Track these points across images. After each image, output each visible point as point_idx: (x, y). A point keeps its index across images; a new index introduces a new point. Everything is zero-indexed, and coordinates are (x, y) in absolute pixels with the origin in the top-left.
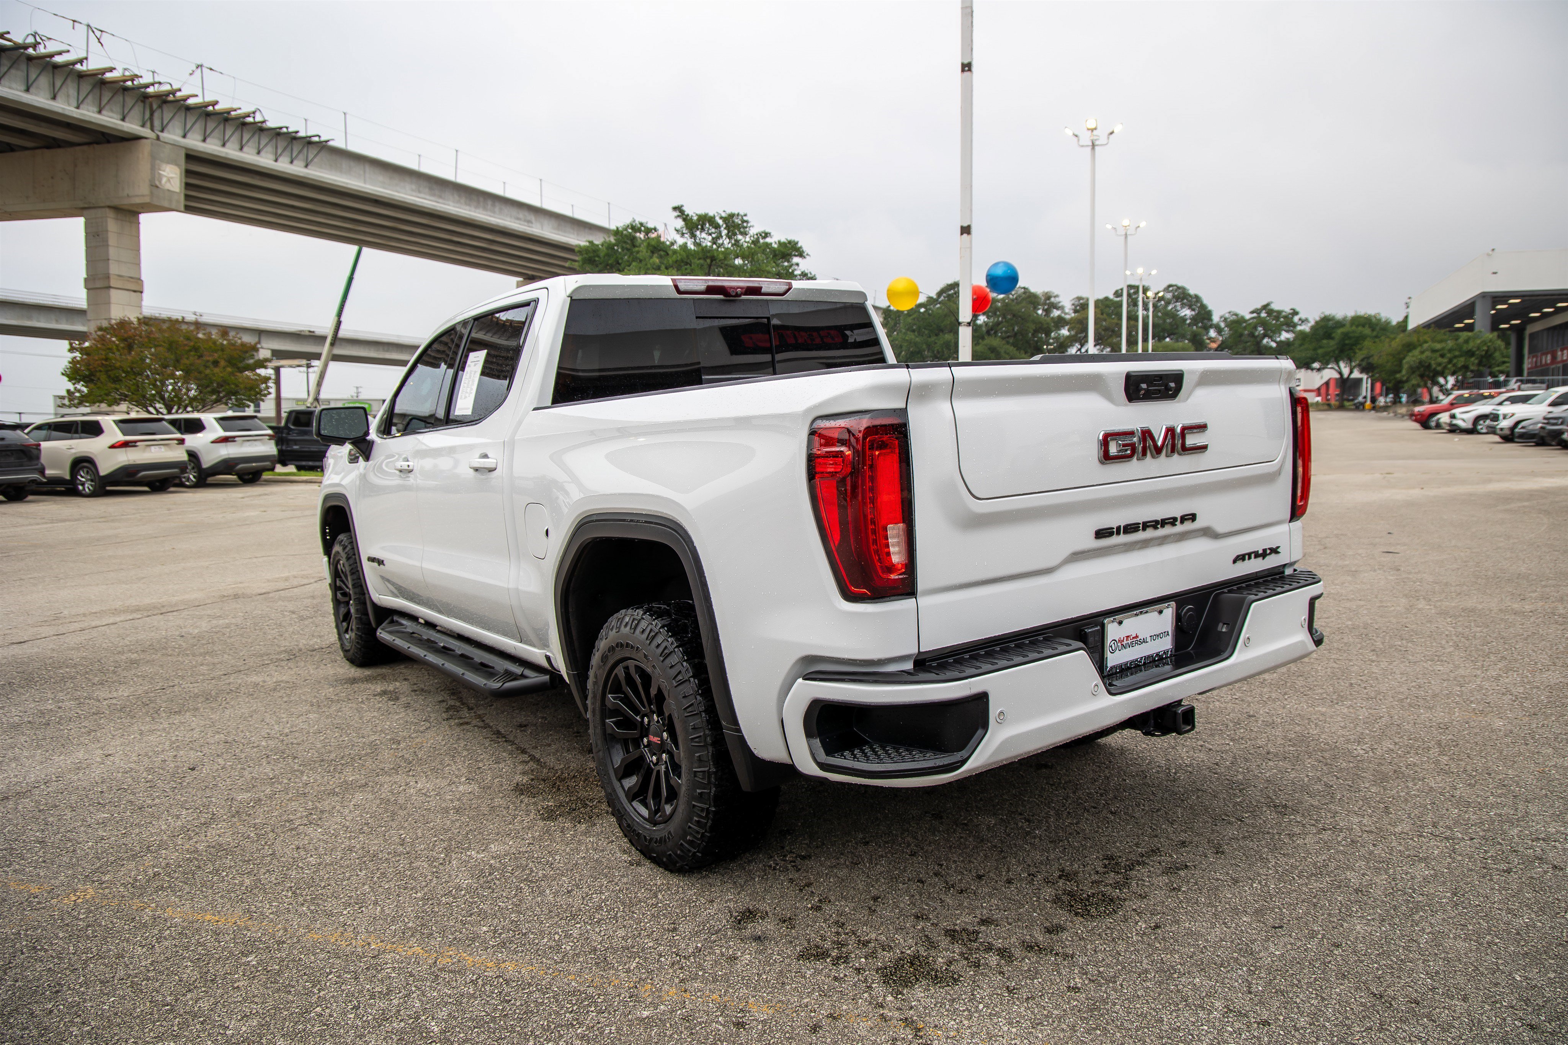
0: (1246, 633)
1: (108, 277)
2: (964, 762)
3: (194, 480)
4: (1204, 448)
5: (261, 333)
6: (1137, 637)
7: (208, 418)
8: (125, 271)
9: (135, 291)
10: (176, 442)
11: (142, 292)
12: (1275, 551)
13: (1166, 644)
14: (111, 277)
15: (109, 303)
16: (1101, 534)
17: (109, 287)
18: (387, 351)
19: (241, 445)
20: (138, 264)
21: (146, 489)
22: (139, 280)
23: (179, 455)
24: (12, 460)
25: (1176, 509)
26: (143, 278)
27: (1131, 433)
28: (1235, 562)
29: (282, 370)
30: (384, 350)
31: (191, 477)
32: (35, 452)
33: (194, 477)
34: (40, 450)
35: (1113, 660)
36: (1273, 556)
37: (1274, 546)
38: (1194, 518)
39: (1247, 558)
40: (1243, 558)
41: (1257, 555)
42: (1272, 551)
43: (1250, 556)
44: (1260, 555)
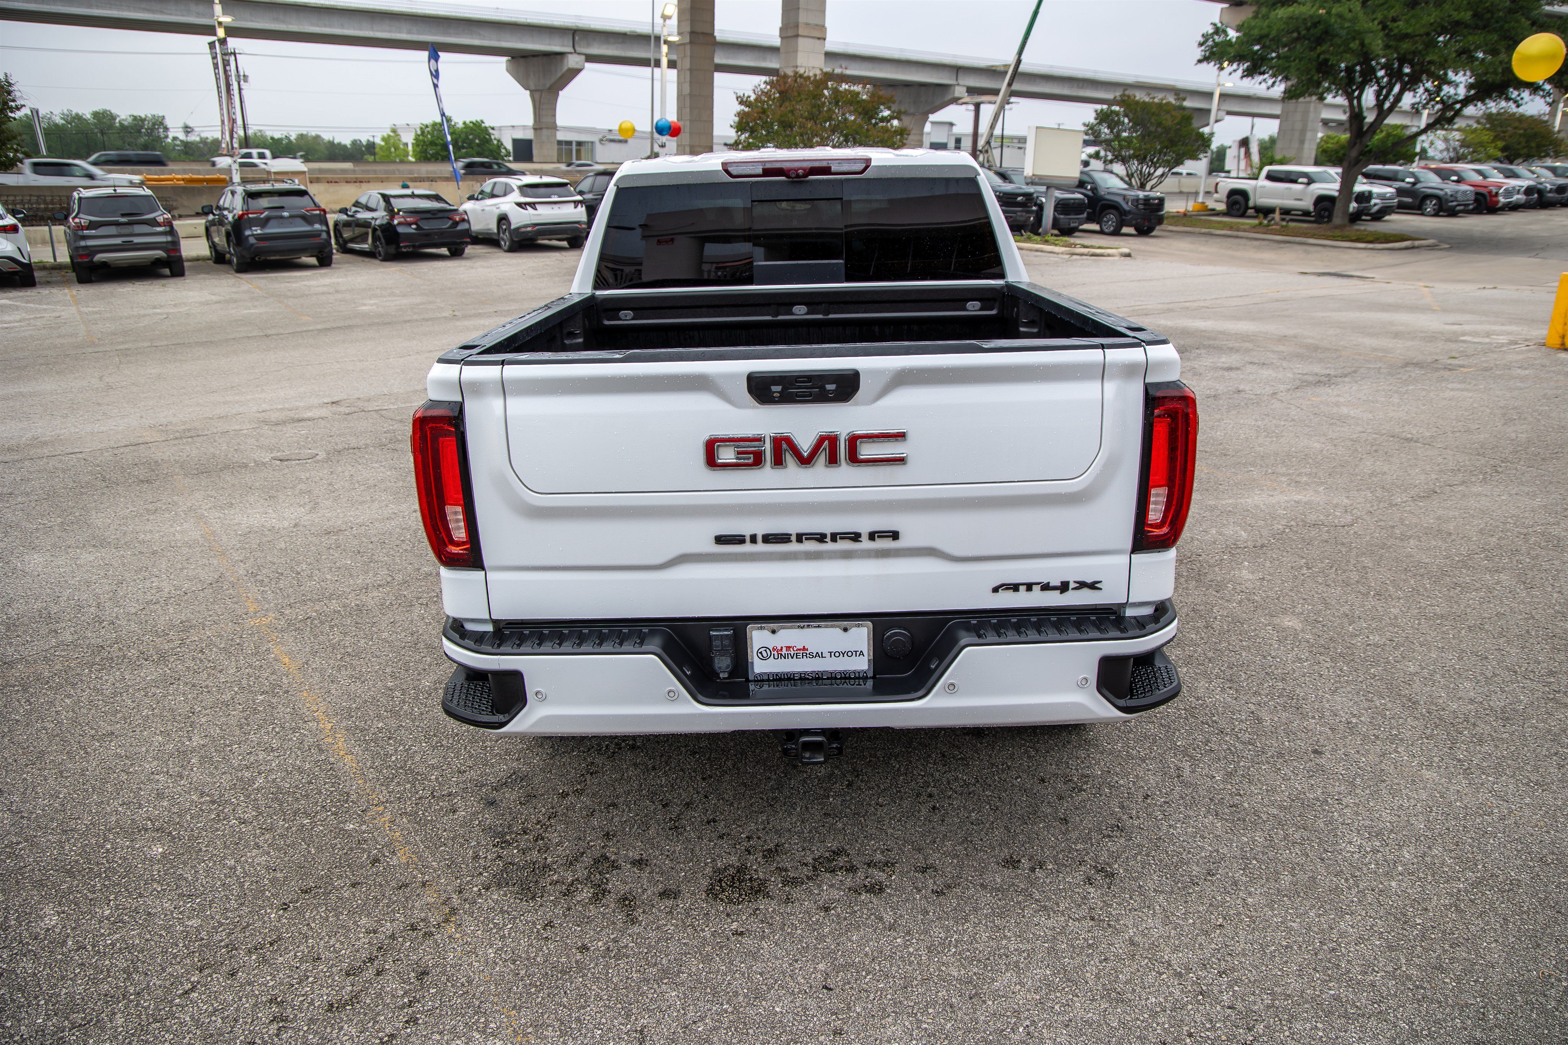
0: (948, 678)
1: (797, 26)
2: (503, 725)
4: (901, 460)
5: (958, 70)
6: (804, 649)
8: (813, 20)
9: (819, 39)
11: (825, 39)
12: (1093, 586)
13: (862, 664)
14: (800, 25)
15: (796, 51)
16: (720, 540)
17: (797, 36)
18: (1082, 88)
20: (823, 11)
22: (822, 28)
25: (864, 524)
26: (827, 25)
27: (759, 439)
28: (995, 590)
29: (982, 107)
30: (1078, 87)
35: (760, 667)
36: (1085, 591)
37: (1089, 580)
38: (895, 535)
39: (1022, 588)
40: (1015, 587)
41: (1046, 587)
42: (1082, 585)
43: (1029, 587)
44: (1055, 588)
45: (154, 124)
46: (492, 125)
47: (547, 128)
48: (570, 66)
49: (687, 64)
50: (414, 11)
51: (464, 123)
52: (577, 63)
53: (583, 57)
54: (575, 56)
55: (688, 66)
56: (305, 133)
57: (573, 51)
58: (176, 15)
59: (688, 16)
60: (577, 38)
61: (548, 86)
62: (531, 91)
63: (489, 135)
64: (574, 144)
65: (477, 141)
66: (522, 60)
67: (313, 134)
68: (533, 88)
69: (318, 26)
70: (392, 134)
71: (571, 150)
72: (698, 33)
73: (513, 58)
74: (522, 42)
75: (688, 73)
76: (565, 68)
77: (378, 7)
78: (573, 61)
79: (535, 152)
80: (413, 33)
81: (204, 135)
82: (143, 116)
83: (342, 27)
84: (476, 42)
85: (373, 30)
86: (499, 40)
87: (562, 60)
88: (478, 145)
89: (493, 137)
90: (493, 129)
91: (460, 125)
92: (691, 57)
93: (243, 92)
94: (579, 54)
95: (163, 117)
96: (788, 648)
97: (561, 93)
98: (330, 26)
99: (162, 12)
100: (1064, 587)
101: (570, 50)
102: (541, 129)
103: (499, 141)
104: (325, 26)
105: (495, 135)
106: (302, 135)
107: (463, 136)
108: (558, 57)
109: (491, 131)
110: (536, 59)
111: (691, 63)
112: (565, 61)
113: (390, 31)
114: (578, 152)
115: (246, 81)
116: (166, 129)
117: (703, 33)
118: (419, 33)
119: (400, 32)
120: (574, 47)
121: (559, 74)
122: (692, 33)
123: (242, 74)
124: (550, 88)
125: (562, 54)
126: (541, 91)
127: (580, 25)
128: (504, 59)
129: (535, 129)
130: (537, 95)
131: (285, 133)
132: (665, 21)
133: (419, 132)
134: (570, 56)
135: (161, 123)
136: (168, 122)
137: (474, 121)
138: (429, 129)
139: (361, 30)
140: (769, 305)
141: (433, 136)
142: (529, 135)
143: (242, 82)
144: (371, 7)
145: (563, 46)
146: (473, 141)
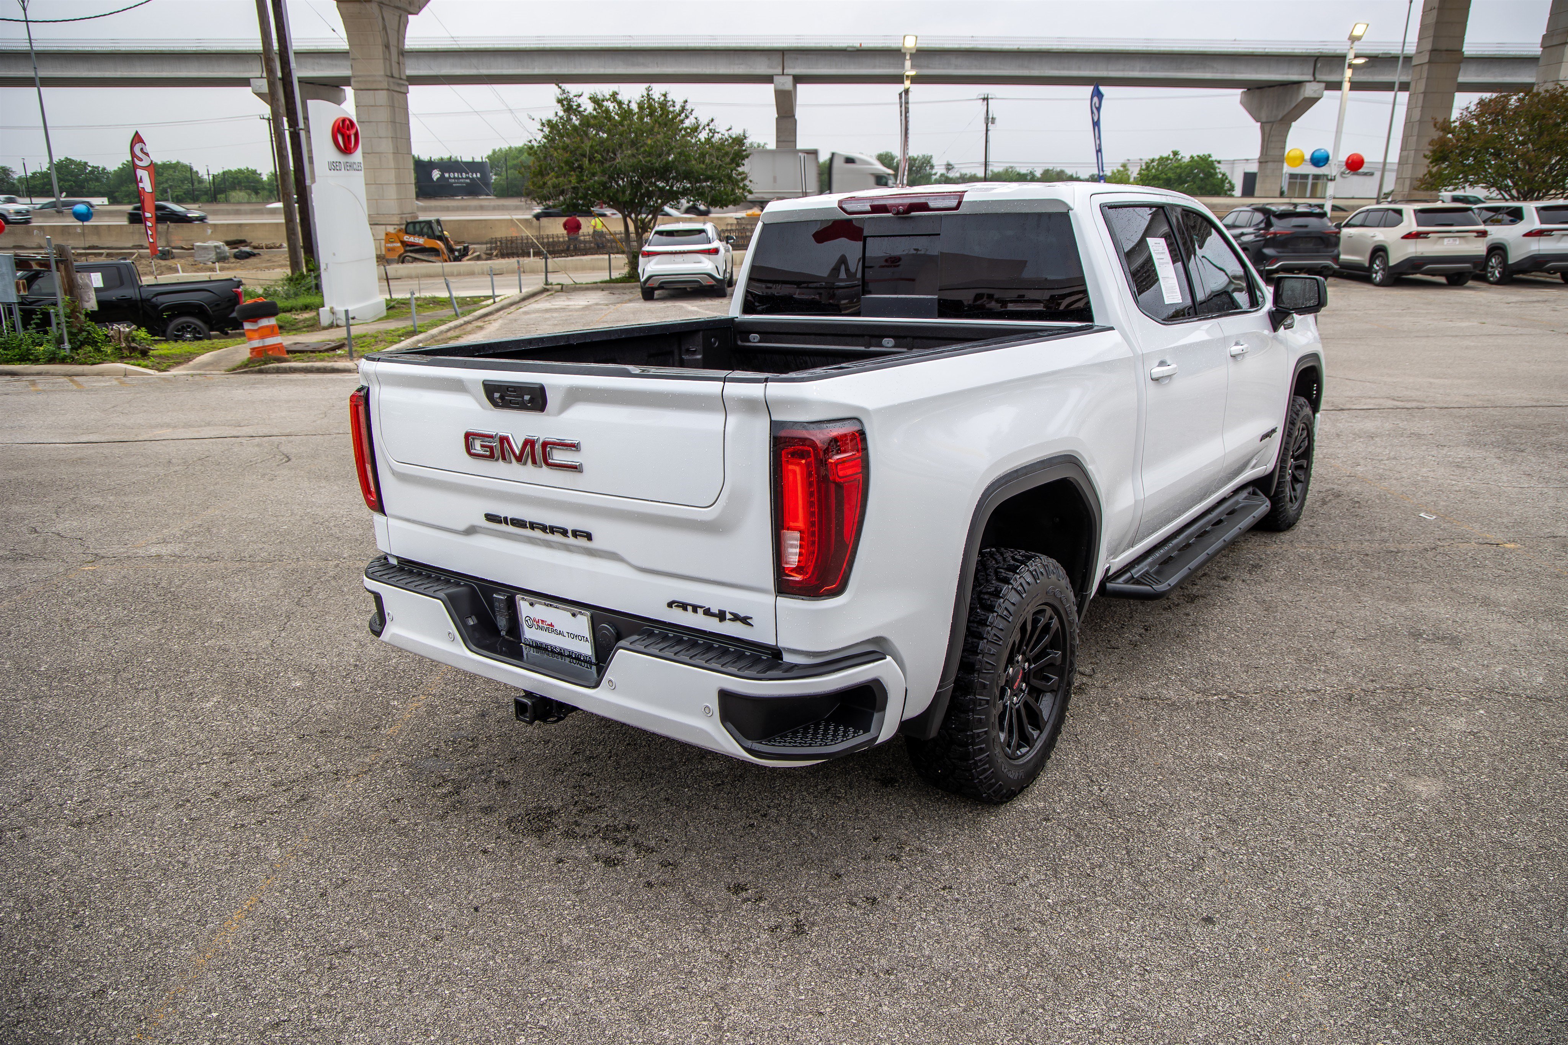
3: (1498, 275)
4: (575, 468)
7: (1530, 208)
10: (1475, 234)
12: (745, 620)
16: (490, 517)
19: (1559, 240)
21: (1443, 280)
23: (1479, 248)
24: (1310, 246)
25: (570, 522)
31: (1497, 272)
32: (1333, 240)
33: (1499, 273)
34: (1339, 239)
35: (530, 634)
36: (739, 624)
37: (742, 615)
38: (589, 536)
39: (690, 608)
40: (684, 606)
41: (707, 612)
42: (736, 618)
43: (695, 608)
44: (713, 615)
45: (923, 163)
46: (1218, 159)
47: (1274, 161)
48: (1307, 96)
49: (1421, 87)
50: (1150, 49)
51: (1192, 157)
52: (1315, 92)
53: (1323, 85)
54: (1314, 84)
55: (1422, 90)
56: (1051, 168)
57: (1312, 79)
58: (939, 68)
59: (1431, 32)
60: (1319, 65)
61: (1280, 117)
62: (1262, 123)
63: (1214, 169)
64: (1310, 178)
65: (1201, 175)
66: (1257, 91)
67: (1058, 169)
68: (1264, 120)
69: (1057, 69)
70: (1121, 169)
71: (1306, 184)
72: (1441, 51)
73: (1248, 90)
74: (1257, 73)
75: (1421, 96)
76: (1301, 98)
77: (1115, 48)
78: (1309, 90)
79: (1258, 186)
80: (1146, 71)
81: (964, 171)
82: (916, 157)
83: (1079, 69)
84: (1208, 75)
85: (1107, 70)
86: (1232, 73)
87: (1299, 89)
88: (1202, 180)
89: (1218, 171)
90: (1219, 162)
91: (1187, 159)
92: (1427, 78)
93: (990, 133)
94: (1318, 82)
95: (931, 157)
96: (542, 621)
97: (1293, 124)
98: (1068, 69)
99: (928, 67)
100: (721, 616)
101: (1310, 78)
102: (1266, 162)
103: (1224, 175)
104: (1064, 69)
105: (1222, 169)
106: (1048, 170)
107: (1188, 170)
108: (1295, 86)
109: (1217, 165)
110: (1272, 89)
111: (1426, 85)
112: (1302, 90)
113: (1123, 70)
114: (1314, 186)
115: (993, 123)
116: (932, 167)
117: (1447, 50)
118: (1151, 70)
119: (1133, 71)
120: (1314, 75)
121: (1293, 105)
122: (1433, 51)
123: (990, 116)
124: (1281, 120)
125: (1299, 83)
126: (1273, 123)
127: (1324, 51)
128: (1239, 91)
129: (1260, 162)
130: (1267, 128)
131: (1030, 169)
132: (1353, 42)
133: (1144, 167)
134: (1308, 84)
135: (929, 162)
136: (934, 161)
137: (1201, 155)
138: (1155, 164)
139: (1096, 70)
140: (863, 336)
141: (1157, 170)
142: (1253, 168)
143: (990, 124)
144: (1108, 48)
145: (1302, 74)
146: (1197, 175)
